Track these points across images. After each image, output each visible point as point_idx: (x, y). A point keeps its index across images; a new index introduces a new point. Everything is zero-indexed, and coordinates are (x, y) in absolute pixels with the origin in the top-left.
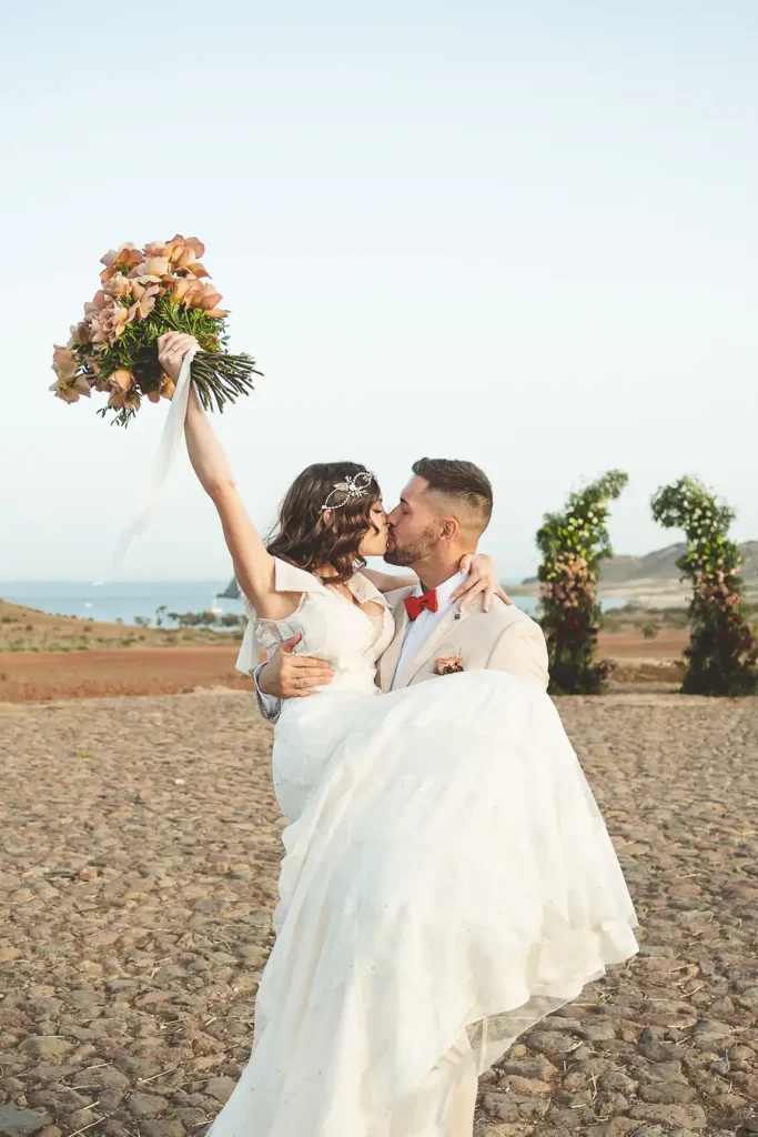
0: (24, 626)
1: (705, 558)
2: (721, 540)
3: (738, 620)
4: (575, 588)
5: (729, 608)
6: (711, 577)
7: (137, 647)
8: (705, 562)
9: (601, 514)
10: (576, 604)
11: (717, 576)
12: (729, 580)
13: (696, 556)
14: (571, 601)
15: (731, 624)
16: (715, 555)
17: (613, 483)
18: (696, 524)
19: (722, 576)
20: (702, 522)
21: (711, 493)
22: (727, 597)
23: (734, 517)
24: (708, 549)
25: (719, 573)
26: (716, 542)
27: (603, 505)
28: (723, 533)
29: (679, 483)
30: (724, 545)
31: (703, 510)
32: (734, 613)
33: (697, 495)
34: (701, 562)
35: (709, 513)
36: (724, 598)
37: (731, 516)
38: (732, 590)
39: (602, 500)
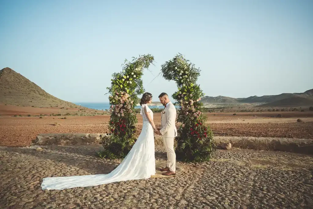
0: (84, 111)
1: (185, 93)
2: (192, 85)
3: (200, 123)
4: (123, 107)
5: (195, 118)
6: (187, 103)
7: (104, 115)
8: (184, 95)
9: (139, 74)
10: (123, 115)
11: (190, 102)
12: (196, 104)
13: (181, 93)
14: (121, 114)
15: (196, 125)
16: (189, 91)
17: (148, 60)
18: (181, 78)
19: (192, 102)
20: (184, 77)
21: (189, 63)
22: (194, 112)
23: (199, 74)
24: (186, 89)
25: (191, 100)
26: (190, 86)
27: (139, 69)
28: (194, 82)
29: (175, 59)
30: (194, 87)
31: (184, 71)
32: (198, 120)
33: (182, 64)
34: (182, 96)
35: (187, 72)
36: (193, 113)
37: (197, 74)
38: (197, 109)
39: (140, 67)
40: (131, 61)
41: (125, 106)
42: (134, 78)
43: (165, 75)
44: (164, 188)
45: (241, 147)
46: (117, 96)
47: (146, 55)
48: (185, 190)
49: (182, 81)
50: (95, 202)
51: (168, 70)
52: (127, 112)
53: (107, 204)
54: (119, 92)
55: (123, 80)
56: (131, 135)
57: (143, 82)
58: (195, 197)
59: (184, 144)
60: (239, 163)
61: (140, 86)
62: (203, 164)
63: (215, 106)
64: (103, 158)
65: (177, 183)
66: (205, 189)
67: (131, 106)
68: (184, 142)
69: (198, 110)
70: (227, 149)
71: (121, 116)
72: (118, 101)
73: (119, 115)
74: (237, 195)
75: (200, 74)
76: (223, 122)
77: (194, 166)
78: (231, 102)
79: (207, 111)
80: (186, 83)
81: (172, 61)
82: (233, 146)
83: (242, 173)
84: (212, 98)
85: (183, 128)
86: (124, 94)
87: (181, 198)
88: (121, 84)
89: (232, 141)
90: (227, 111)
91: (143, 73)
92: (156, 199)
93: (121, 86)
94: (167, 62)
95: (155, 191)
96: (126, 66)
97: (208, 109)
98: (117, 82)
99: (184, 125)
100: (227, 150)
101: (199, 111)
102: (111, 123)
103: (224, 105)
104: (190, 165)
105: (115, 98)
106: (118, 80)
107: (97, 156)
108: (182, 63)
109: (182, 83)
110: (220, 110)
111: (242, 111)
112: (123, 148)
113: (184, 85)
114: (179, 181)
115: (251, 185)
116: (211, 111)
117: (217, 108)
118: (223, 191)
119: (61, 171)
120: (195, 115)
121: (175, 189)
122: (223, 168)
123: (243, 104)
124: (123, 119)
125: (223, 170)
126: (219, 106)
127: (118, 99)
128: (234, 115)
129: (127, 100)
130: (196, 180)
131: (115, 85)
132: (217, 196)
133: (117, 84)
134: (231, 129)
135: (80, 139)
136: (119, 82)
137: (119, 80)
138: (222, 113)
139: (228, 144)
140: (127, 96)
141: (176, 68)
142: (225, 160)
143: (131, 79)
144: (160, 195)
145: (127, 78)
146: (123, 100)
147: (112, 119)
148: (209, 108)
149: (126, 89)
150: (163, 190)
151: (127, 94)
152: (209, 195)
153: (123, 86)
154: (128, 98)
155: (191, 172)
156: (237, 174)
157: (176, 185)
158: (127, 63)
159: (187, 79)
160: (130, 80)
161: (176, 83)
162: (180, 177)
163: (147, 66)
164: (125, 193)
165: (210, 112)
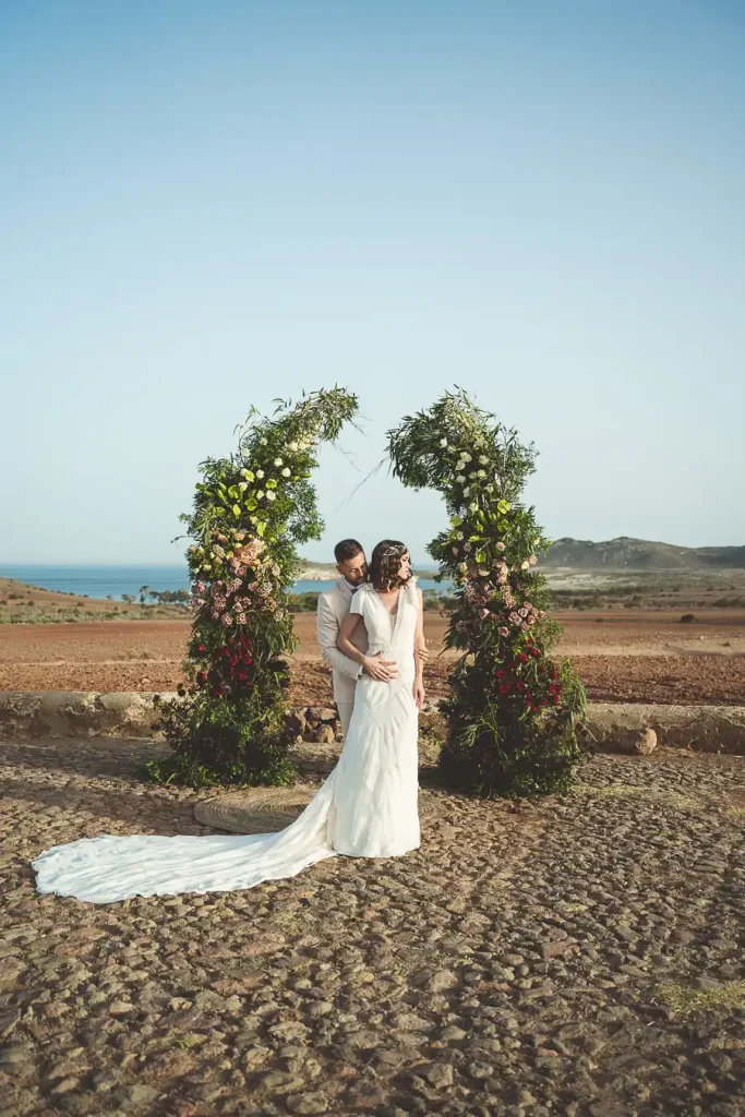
0: (26, 602)
1: (475, 538)
2: (505, 507)
3: (534, 650)
4: (243, 592)
5: (516, 631)
6: (485, 573)
8: (475, 545)
9: (301, 464)
10: (242, 619)
11: (494, 574)
12: (518, 580)
13: (460, 537)
14: (235, 615)
15: (520, 659)
16: (492, 532)
17: (335, 409)
18: (461, 479)
19: (505, 570)
20: (473, 476)
21: (491, 424)
22: (512, 610)
23: (531, 465)
24: (481, 522)
25: (499, 566)
26: (495, 511)
27: (304, 447)
28: (510, 496)
29: (439, 409)
30: (511, 516)
31: (475, 454)
32: (527, 639)
33: (466, 428)
34: (467, 547)
35: (484, 460)
36: (508, 612)
37: (524, 464)
38: (523, 599)
39: (304, 438)
40: (271, 414)
41: (250, 586)
42: (282, 480)
43: (401, 467)
44: (407, 878)
45: (695, 747)
46: (218, 546)
47: (329, 389)
48: (480, 884)
49: (466, 492)
50: (170, 920)
51: (414, 450)
52: (259, 607)
53: (214, 926)
54: (226, 533)
55: (244, 486)
56: (274, 695)
57: (316, 494)
58: (516, 904)
59: (473, 728)
60: (683, 803)
61: (307, 510)
62: (546, 805)
63: (600, 582)
64: (167, 784)
65: (452, 863)
66: (550, 881)
67: (274, 587)
68: (472, 722)
69: (528, 599)
70: (642, 754)
71: (234, 622)
72: (223, 565)
73: (228, 620)
74: (664, 901)
75: (536, 466)
76: (634, 651)
77: (513, 811)
78: (672, 563)
79: (565, 605)
80: (480, 498)
81: (427, 414)
82: (664, 739)
83: (690, 833)
84: (588, 546)
85: (469, 668)
86: (246, 541)
87: (468, 909)
88: (233, 501)
89: (659, 720)
90: (654, 603)
91: (318, 460)
92: (381, 911)
93: (237, 510)
94: (409, 418)
95: (376, 887)
96: (252, 432)
97: (569, 593)
98: (220, 492)
99: (471, 659)
100: (638, 757)
101: (529, 606)
102: (195, 651)
103: (642, 575)
104: (497, 805)
105: (213, 556)
106: (224, 487)
107: (143, 775)
108: (468, 425)
109: (467, 502)
110: (626, 598)
111: (721, 604)
112: (241, 744)
113: (474, 507)
114: (459, 857)
115: (715, 872)
116: (586, 602)
117: (612, 592)
118: (616, 888)
119: (16, 827)
120: (515, 618)
121: (447, 881)
122: (620, 818)
123: (726, 573)
124: (244, 633)
125: (621, 824)
126: (619, 582)
127: (224, 559)
128: (687, 619)
129: (258, 562)
130: (521, 856)
131: (211, 506)
132: (592, 903)
133: (218, 502)
134: (666, 681)
135: (59, 712)
136: (226, 494)
137: (228, 488)
138: (635, 613)
139: (645, 732)
140: (259, 545)
141: (444, 442)
142: (630, 790)
143: (273, 483)
144: (393, 899)
145: (256, 479)
146: (242, 564)
147: (198, 635)
148: (574, 588)
149: (254, 520)
150: (405, 883)
151: (256, 541)
152: (567, 899)
153: (244, 508)
154: (261, 557)
155: (499, 828)
156: (671, 838)
157: (450, 869)
158: (258, 420)
159: (484, 483)
160: (267, 486)
161: (443, 499)
162: (462, 845)
163: (331, 432)
164: (272, 895)
165: (581, 609)
